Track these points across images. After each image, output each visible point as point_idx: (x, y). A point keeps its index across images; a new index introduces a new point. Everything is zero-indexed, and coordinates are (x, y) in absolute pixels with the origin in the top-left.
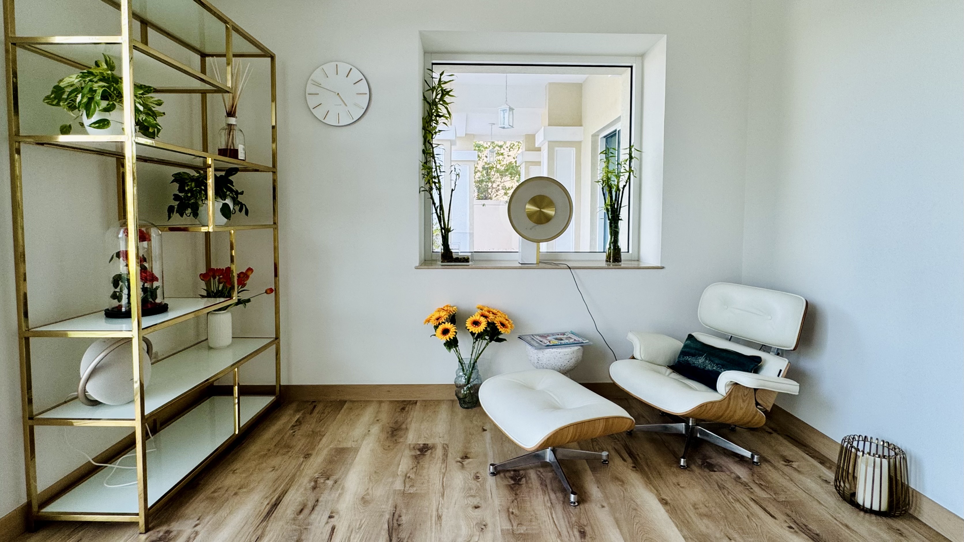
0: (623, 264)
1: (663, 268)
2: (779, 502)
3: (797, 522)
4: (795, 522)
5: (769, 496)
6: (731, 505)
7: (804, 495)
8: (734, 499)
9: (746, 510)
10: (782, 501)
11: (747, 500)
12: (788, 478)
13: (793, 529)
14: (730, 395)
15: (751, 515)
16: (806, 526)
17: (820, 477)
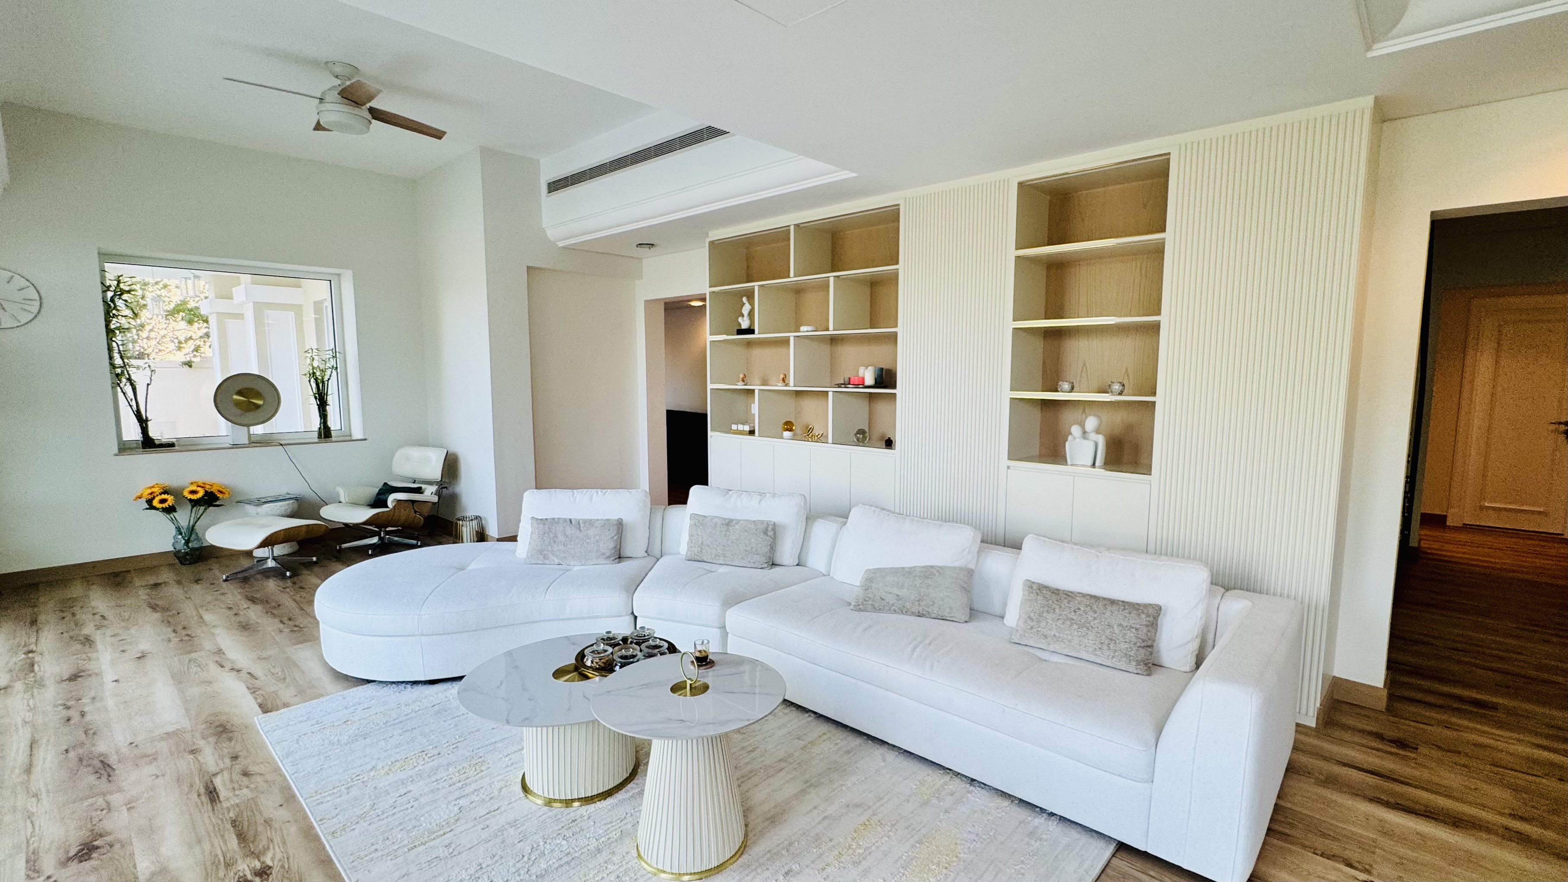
0: (333, 439)
1: (365, 440)
14: (394, 507)
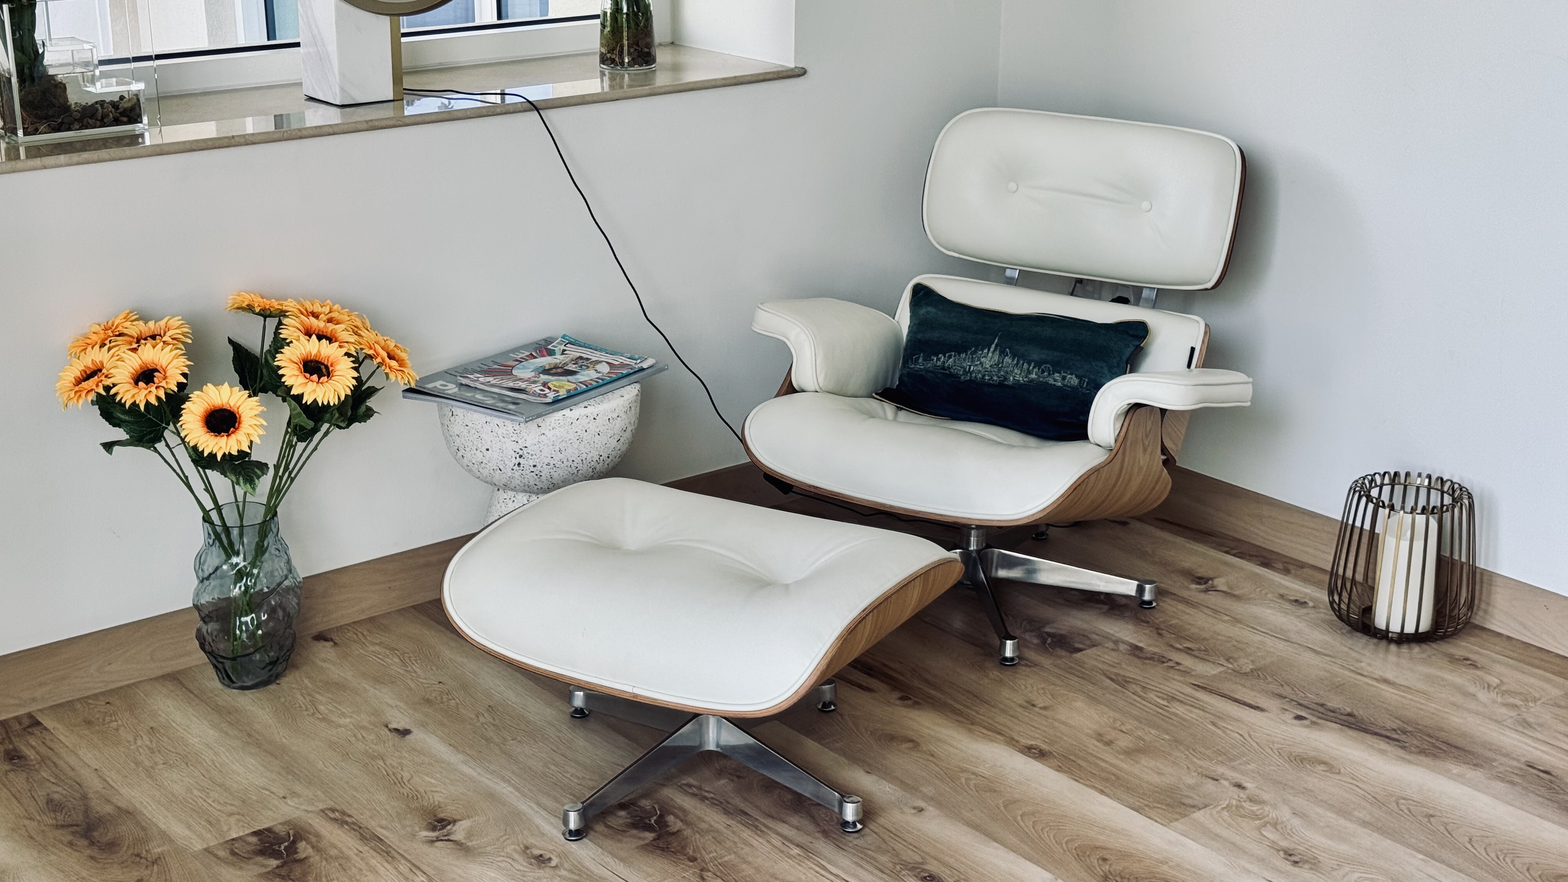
1: (801, 73)
2: (1245, 674)
3: (1305, 703)
4: (1301, 705)
5: (1222, 669)
6: (1168, 711)
7: (1281, 645)
8: (1163, 699)
9: (1200, 712)
10: (1252, 671)
11: (1189, 690)
12: (1227, 618)
13: (1305, 718)
15: (1218, 718)
16: (1322, 705)
17: (1282, 596)
